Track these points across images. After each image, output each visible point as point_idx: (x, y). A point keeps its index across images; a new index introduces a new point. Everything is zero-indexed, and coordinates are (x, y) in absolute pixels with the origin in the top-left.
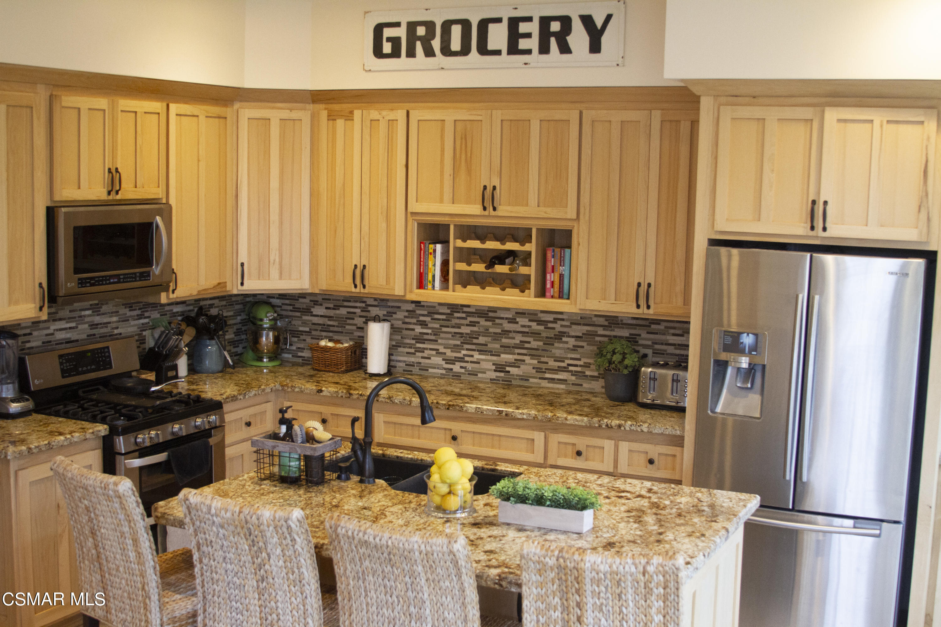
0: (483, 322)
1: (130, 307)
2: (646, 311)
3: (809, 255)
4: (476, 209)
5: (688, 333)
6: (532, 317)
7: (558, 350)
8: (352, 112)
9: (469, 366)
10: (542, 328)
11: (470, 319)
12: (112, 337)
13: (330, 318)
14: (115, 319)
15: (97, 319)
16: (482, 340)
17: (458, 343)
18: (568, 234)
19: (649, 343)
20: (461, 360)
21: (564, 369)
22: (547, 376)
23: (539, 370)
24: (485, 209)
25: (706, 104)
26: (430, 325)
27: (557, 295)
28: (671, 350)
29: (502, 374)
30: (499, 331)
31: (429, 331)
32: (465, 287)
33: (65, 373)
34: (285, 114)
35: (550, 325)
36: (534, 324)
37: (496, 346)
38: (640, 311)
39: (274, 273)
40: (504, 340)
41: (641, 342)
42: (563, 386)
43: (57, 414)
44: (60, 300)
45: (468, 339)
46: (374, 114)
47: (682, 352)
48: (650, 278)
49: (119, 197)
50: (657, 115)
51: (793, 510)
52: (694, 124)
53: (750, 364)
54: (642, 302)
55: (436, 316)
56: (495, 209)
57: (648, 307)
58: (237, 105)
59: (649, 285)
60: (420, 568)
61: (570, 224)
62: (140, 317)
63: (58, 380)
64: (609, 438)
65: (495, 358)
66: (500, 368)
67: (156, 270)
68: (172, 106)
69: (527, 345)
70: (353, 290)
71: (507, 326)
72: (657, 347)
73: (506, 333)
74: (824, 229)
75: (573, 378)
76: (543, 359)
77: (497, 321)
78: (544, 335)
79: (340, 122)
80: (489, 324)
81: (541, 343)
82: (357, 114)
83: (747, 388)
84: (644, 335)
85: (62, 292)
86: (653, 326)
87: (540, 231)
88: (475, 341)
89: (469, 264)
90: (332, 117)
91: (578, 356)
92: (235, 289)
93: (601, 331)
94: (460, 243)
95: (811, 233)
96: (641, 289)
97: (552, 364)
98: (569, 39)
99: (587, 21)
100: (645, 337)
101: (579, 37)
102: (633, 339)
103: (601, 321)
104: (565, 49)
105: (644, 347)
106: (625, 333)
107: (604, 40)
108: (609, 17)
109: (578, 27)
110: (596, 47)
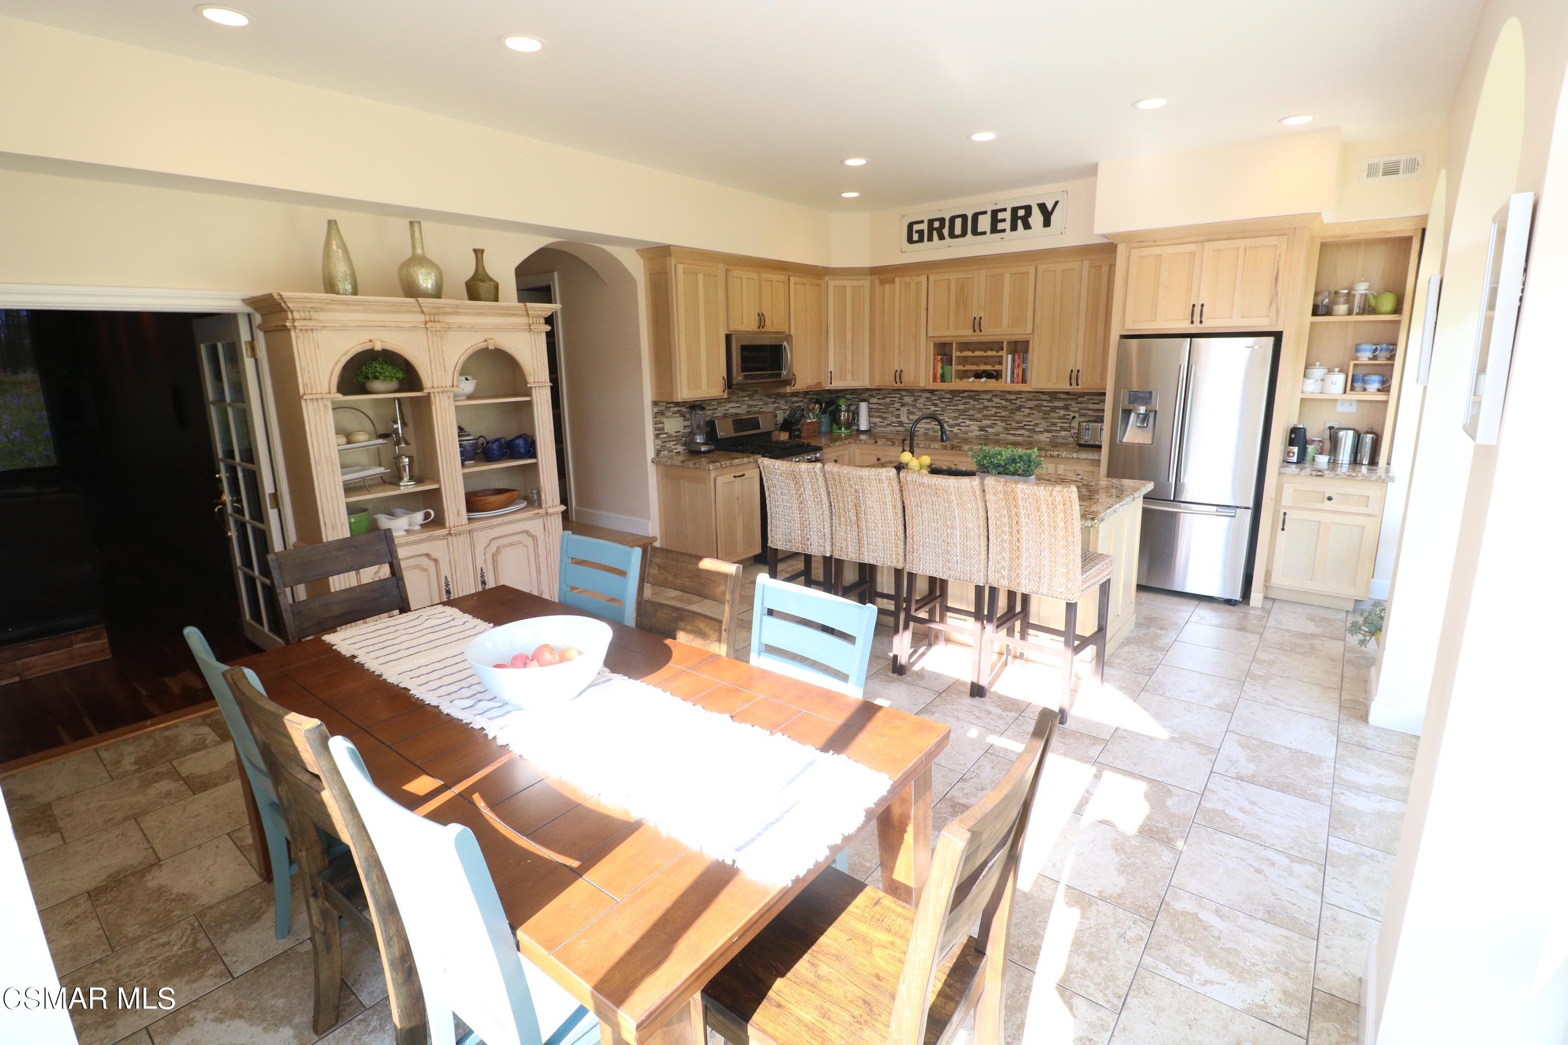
0: (972, 402)
1: (769, 396)
2: (1076, 387)
3: (1189, 339)
4: (969, 332)
5: (1104, 402)
6: (1002, 398)
7: (1018, 416)
8: (894, 279)
9: (963, 429)
10: (1008, 403)
11: (964, 400)
12: (760, 413)
13: (880, 404)
14: (761, 403)
15: (751, 403)
16: (971, 412)
17: (957, 415)
18: (1026, 343)
19: (1077, 409)
20: (958, 425)
21: (1022, 428)
22: (1011, 432)
23: (1006, 429)
24: (975, 331)
25: (1121, 249)
26: (940, 405)
27: (1020, 381)
28: (1091, 413)
29: (983, 433)
30: (981, 407)
31: (939, 409)
32: (961, 380)
33: (736, 430)
34: (855, 283)
35: (1014, 402)
36: (1003, 402)
37: (980, 416)
38: (1072, 387)
39: (849, 377)
40: (985, 412)
41: (1071, 409)
42: (1020, 438)
43: (732, 451)
44: (734, 387)
45: (962, 413)
46: (907, 279)
47: (1100, 414)
48: (1079, 367)
49: (763, 330)
50: (1086, 264)
51: (1174, 501)
52: (1112, 267)
53: (1146, 411)
54: (1074, 382)
55: (944, 400)
56: (981, 331)
57: (1078, 384)
58: (826, 278)
59: (1078, 371)
60: (954, 497)
61: (1029, 336)
62: (774, 402)
63: (732, 434)
64: (1051, 463)
65: (979, 423)
66: (982, 429)
67: (784, 372)
68: (792, 278)
69: (999, 415)
70: (895, 385)
71: (987, 403)
72: (1082, 411)
73: (986, 408)
74: (1201, 322)
75: (1028, 433)
76: (1009, 423)
77: (981, 401)
78: (1009, 408)
79: (887, 286)
80: (976, 403)
81: (1007, 413)
82: (897, 280)
83: (1144, 427)
84: (1073, 404)
85: (735, 382)
86: (1079, 399)
87: (1009, 343)
88: (967, 413)
89: (964, 366)
90: (882, 283)
91: (1030, 420)
92: (828, 387)
93: (1045, 404)
94: (959, 354)
95: (1192, 326)
96: (1073, 374)
97: (1014, 425)
98: (1030, 220)
99: (1042, 207)
100: (1074, 406)
101: (1036, 218)
102: (1066, 408)
103: (1046, 397)
104: (1027, 226)
105: (1074, 412)
106: (1061, 404)
107: (1053, 218)
108: (1057, 203)
109: (1036, 212)
110: (1047, 223)
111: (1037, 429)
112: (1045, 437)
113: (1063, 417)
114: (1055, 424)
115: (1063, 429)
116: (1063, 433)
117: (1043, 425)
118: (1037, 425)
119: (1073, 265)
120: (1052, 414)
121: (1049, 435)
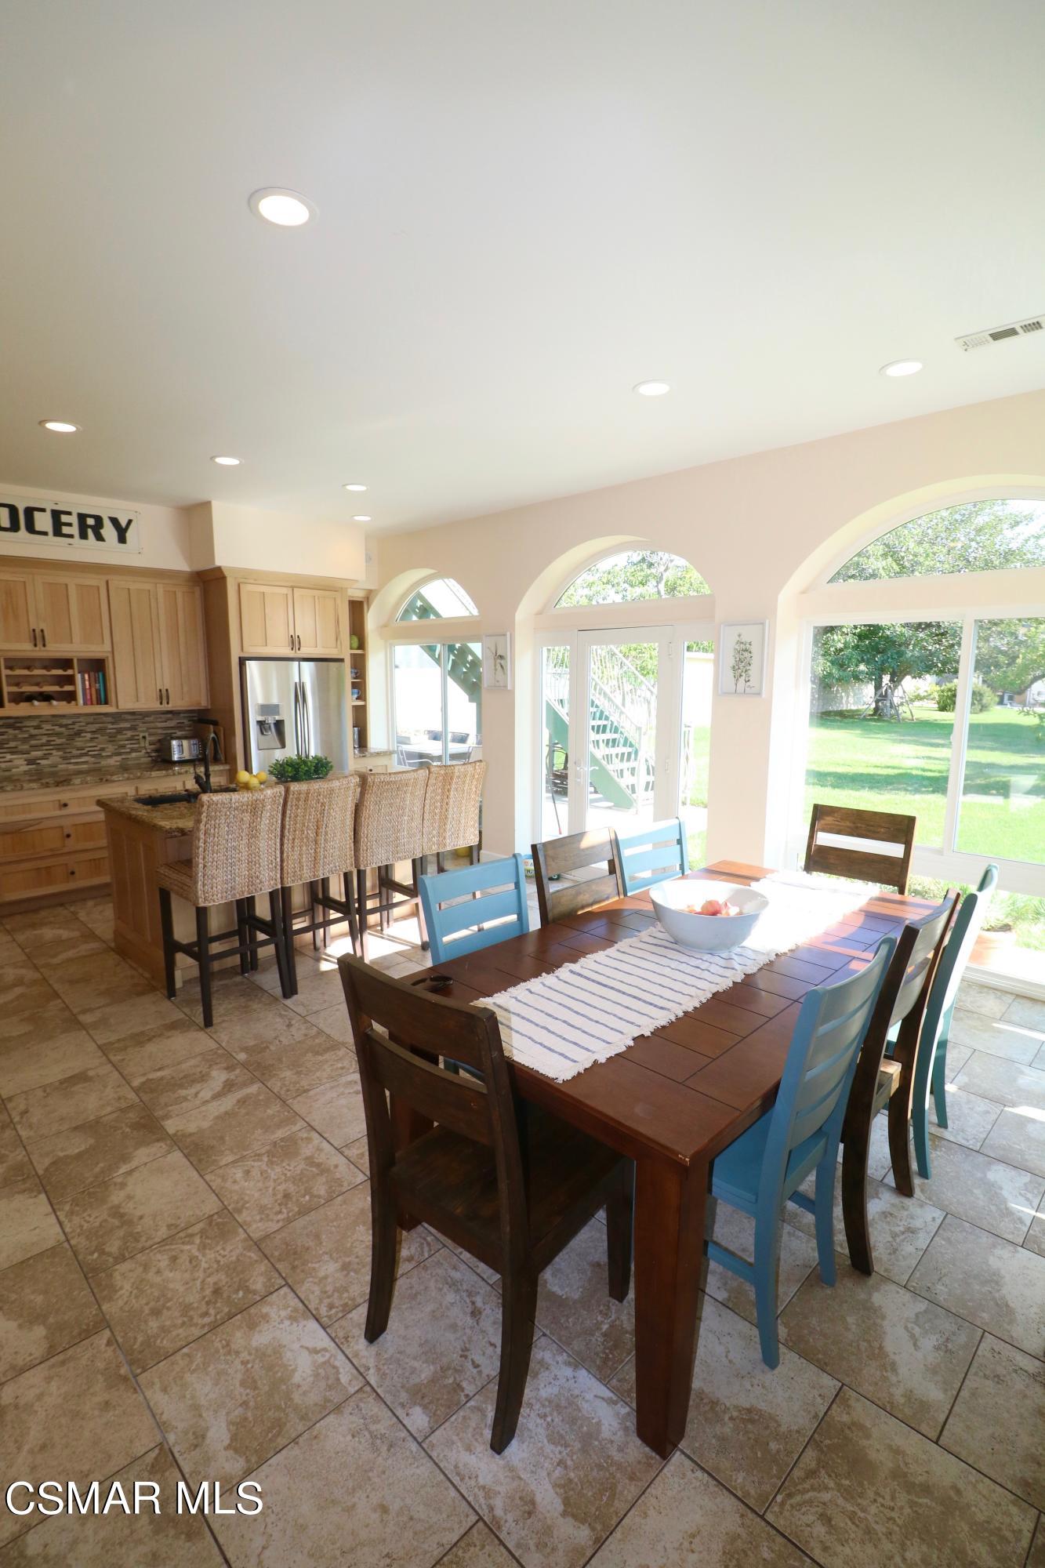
2: (164, 706)
4: (27, 646)
7: (78, 742)
18: (105, 661)
19: (146, 729)
22: (72, 761)
23: (65, 758)
24: (35, 646)
25: (230, 582)
27: (95, 702)
28: (160, 731)
29: (34, 766)
30: (26, 735)
32: (18, 704)
36: (56, 728)
37: (26, 747)
40: (32, 742)
41: (139, 729)
48: (167, 686)
50: (160, 587)
54: (164, 701)
56: (44, 646)
57: (167, 703)
59: (167, 690)
61: (106, 654)
72: (150, 731)
74: (299, 649)
78: (66, 734)
81: (64, 740)
84: (141, 724)
87: (80, 660)
89: (20, 687)
91: (94, 744)
93: (110, 726)
94: (10, 672)
95: (293, 652)
96: (162, 693)
97: (75, 752)
98: (102, 531)
99: (115, 521)
100: (142, 727)
101: (109, 531)
102: (133, 728)
103: (109, 719)
104: (100, 538)
105: (143, 732)
106: (127, 725)
107: (129, 535)
108: (130, 522)
109: (107, 523)
110: (122, 539)
111: (104, 754)
112: (114, 761)
113: (131, 739)
114: (123, 746)
115: (133, 750)
116: (134, 755)
117: (111, 748)
118: (103, 749)
119: (146, 585)
120: (119, 737)
121: (119, 758)
